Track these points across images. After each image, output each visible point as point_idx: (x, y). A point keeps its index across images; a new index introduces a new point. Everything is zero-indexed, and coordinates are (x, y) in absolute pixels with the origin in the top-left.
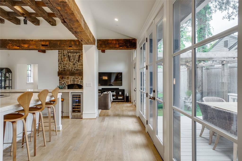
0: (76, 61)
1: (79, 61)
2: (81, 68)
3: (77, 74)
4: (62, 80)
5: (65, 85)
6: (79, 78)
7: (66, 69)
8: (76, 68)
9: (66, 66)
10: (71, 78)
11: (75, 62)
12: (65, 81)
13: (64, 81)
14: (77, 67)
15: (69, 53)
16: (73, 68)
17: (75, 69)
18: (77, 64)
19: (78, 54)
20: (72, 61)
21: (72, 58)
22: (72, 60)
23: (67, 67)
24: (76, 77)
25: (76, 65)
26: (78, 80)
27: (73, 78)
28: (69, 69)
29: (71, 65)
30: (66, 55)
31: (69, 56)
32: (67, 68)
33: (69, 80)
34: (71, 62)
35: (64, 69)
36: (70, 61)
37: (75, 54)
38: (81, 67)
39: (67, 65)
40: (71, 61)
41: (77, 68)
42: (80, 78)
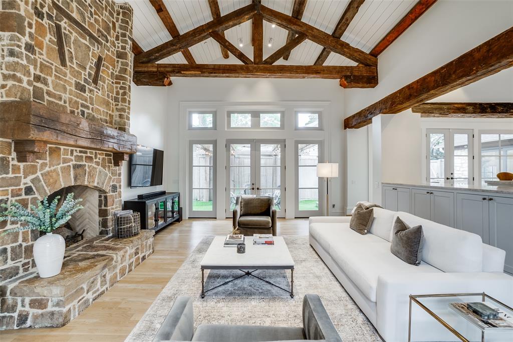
0: (90, 74)
1: (95, 81)
2: (102, 117)
3: (112, 140)
4: (22, 165)
5: (37, 195)
6: (98, 156)
7: (46, 97)
8: (87, 107)
9: (46, 84)
10: (69, 157)
11: (85, 80)
12: (39, 174)
13: (33, 170)
14: (91, 106)
15: (65, 20)
16: (76, 102)
17: (86, 111)
18: (91, 91)
19: (98, 49)
20: (75, 66)
21: (72, 50)
22: (75, 61)
23: (51, 89)
24: (89, 155)
25: (87, 94)
26: (94, 165)
27: (75, 154)
28: (62, 103)
29: (68, 88)
30: (50, 17)
31: (58, 27)
32: (49, 93)
33: (59, 167)
34: (68, 72)
35: (38, 94)
36: (63, 63)
37: (86, 40)
38: (102, 109)
39: (50, 80)
40: (68, 63)
41: (90, 111)
42: (101, 157)
